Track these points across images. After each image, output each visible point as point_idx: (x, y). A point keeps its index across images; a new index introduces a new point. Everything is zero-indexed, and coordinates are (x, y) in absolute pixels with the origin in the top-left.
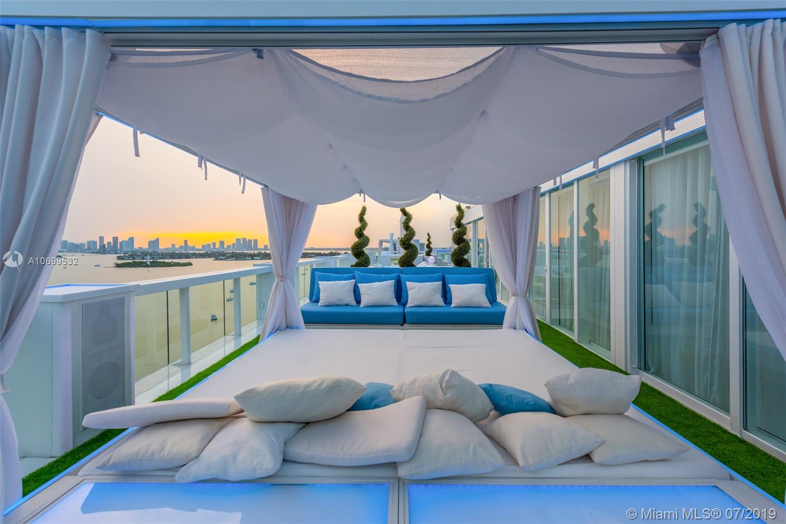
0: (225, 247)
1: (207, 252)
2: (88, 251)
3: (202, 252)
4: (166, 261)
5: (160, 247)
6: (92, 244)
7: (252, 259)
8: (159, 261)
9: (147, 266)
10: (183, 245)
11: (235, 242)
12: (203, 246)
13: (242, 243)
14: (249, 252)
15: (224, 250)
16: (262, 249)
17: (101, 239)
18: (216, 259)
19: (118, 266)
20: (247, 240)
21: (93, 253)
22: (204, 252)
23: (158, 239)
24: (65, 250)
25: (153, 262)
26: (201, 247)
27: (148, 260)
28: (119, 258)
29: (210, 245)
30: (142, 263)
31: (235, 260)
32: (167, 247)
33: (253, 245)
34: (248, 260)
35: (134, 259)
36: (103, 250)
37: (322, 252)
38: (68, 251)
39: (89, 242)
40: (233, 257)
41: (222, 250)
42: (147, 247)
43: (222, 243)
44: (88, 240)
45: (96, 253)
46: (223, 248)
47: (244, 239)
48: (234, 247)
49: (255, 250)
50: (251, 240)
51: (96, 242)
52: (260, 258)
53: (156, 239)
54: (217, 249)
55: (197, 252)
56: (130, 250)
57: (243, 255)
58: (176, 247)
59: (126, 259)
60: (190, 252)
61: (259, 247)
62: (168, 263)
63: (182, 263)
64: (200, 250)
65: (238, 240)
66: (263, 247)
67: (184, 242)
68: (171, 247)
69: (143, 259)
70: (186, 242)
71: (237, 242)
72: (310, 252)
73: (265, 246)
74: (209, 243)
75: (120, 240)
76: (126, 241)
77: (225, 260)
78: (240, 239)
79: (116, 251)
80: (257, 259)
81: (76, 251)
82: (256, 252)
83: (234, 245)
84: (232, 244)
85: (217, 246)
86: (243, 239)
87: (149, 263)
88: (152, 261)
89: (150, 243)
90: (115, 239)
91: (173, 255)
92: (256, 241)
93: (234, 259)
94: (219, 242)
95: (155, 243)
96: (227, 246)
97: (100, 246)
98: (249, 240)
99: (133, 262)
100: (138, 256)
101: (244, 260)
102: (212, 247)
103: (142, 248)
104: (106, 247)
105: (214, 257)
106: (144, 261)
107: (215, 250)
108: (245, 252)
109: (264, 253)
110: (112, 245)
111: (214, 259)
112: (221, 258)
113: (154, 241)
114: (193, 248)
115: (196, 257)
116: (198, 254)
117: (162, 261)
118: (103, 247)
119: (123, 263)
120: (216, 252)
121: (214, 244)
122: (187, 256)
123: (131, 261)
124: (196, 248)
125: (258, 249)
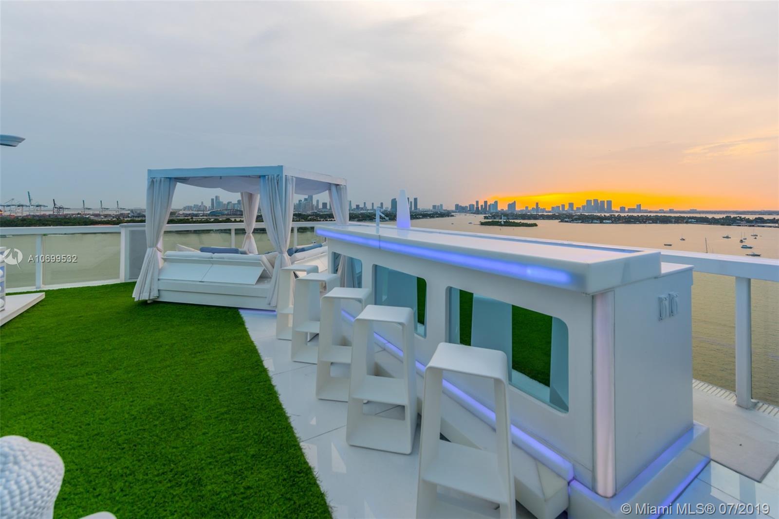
0: (575, 209)
1: (555, 214)
2: (469, 212)
3: (549, 214)
4: (516, 221)
5: (516, 209)
6: (472, 206)
7: (601, 223)
8: (510, 221)
9: (501, 225)
10: (535, 207)
11: (585, 204)
12: (553, 208)
13: (593, 204)
14: (599, 214)
15: (573, 212)
16: (617, 212)
17: (477, 202)
18: (562, 221)
19: (482, 224)
20: (599, 202)
21: (472, 213)
22: (551, 214)
23: (515, 202)
24: (457, 211)
25: (506, 222)
26: (550, 210)
27: (502, 221)
28: (486, 218)
29: (559, 207)
30: (498, 222)
31: (581, 223)
32: (522, 209)
33: (606, 207)
34: (596, 223)
35: (495, 219)
36: (477, 212)
37: (710, 216)
38: (459, 212)
39: (470, 205)
40: (579, 219)
41: (571, 212)
42: (507, 209)
43: (571, 205)
44: (470, 204)
45: (474, 213)
46: (573, 210)
47: (596, 201)
48: (584, 209)
49: (608, 213)
50: (604, 201)
51: (474, 205)
52: (611, 221)
53: (513, 202)
54: (566, 211)
55: (545, 214)
56: (495, 211)
57: (591, 218)
58: (529, 209)
59: (490, 219)
60: (540, 214)
61: (613, 209)
62: (517, 223)
63: (529, 223)
64: (550, 212)
65: (589, 202)
66: (619, 210)
67: (535, 204)
68: (525, 209)
69: (501, 219)
70: (537, 204)
71: (587, 203)
72: (689, 215)
73: (621, 208)
74: (558, 205)
75: (488, 204)
76: (493, 204)
77: (570, 222)
78: (591, 201)
79: (485, 212)
80: (607, 223)
81: (463, 212)
82: (607, 215)
83: (583, 207)
84: (583, 206)
85: (567, 208)
86: (594, 200)
87: (503, 223)
88: (505, 220)
89: (509, 205)
90: (486, 202)
91: (524, 216)
92: (609, 203)
93: (580, 221)
94: (568, 205)
95: (512, 205)
96: (577, 208)
97: (476, 208)
98: (601, 201)
99: (492, 221)
100: (498, 216)
101: (592, 223)
102: (561, 209)
103: (503, 210)
104: (480, 209)
105: (560, 219)
106: (500, 220)
107: (564, 212)
108: (595, 214)
109: (618, 216)
110: (484, 207)
111: (560, 220)
112: (567, 220)
113: (512, 203)
114: (544, 210)
115: (543, 219)
116: (546, 215)
117: (512, 221)
118: (478, 208)
119: (485, 222)
120: (563, 214)
121: (563, 206)
122: (535, 217)
123: (491, 220)
124: (546, 210)
125: (613, 212)
